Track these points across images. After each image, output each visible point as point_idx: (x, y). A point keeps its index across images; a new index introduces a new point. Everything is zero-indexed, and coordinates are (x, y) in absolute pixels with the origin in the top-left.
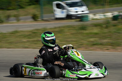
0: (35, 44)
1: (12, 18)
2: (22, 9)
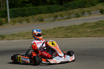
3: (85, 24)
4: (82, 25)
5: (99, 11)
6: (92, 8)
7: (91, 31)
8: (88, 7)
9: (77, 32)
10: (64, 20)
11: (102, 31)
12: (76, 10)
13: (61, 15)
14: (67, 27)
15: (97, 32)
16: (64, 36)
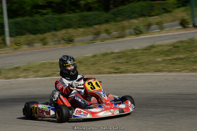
0: (173, 64)
1: (153, 27)
2: (169, 14)
3: (152, 47)
4: (146, 50)
5: (177, 22)
6: (166, 17)
7: (164, 60)
8: (157, 15)
9: (137, 62)
10: (114, 40)
11: (184, 60)
12: (135, 21)
13: (107, 32)
14: (118, 53)
15: (175, 62)
16: (112, 70)
